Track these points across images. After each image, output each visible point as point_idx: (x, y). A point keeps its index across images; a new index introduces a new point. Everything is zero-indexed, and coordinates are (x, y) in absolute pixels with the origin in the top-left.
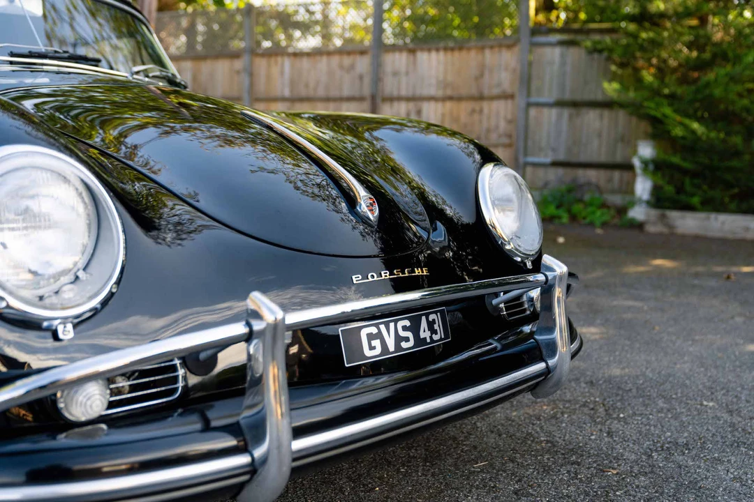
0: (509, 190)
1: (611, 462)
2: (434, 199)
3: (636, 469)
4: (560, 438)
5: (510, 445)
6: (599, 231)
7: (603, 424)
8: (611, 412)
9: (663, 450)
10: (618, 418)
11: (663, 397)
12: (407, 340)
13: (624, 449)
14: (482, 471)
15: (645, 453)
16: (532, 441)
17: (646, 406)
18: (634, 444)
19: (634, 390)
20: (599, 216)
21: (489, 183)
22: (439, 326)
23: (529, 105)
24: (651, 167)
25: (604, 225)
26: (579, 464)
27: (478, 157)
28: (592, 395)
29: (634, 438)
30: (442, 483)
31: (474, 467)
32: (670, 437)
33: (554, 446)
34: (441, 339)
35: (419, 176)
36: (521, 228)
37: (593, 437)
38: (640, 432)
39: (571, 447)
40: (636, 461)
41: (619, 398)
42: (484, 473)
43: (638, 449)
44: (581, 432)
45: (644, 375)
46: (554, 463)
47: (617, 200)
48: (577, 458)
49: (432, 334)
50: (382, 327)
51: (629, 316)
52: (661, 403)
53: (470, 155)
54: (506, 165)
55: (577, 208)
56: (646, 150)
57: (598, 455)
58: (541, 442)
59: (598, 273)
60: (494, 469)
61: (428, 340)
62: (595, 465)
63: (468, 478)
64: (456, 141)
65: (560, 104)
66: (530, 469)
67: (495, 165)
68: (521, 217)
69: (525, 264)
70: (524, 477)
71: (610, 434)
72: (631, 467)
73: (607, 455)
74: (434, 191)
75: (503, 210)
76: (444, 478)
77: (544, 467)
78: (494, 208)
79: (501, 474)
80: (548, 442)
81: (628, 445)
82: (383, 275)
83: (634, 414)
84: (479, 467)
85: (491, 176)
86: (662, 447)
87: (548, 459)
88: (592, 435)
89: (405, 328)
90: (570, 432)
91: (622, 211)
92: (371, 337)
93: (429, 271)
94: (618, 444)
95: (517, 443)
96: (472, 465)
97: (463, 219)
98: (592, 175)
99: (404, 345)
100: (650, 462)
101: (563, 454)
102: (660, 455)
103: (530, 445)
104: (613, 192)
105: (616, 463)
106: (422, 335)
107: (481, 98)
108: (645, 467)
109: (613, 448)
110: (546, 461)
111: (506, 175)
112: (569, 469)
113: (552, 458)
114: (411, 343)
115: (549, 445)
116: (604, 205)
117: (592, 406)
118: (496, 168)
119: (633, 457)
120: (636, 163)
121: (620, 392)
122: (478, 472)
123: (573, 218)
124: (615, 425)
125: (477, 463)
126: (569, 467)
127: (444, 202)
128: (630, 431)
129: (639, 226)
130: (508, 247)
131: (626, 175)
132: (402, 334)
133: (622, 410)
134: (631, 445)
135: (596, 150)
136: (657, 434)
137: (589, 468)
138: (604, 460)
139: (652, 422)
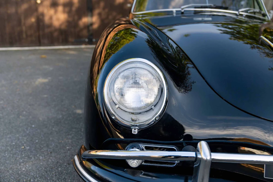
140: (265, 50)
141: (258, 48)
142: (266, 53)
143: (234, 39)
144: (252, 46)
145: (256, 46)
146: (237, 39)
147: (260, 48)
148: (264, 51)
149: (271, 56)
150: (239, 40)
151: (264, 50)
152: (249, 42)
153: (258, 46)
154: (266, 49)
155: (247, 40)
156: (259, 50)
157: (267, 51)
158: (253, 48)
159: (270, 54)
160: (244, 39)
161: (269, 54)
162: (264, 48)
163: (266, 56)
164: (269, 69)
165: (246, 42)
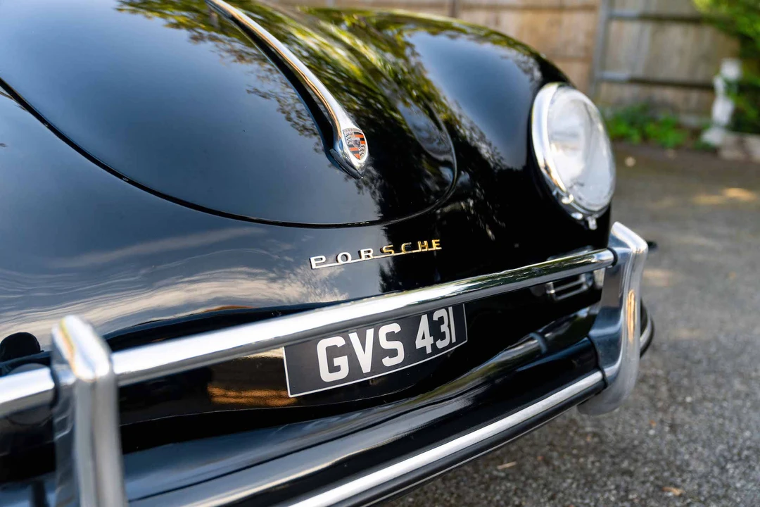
0: (575, 121)
1: (672, 475)
2: (467, 133)
3: (705, 489)
4: (610, 429)
5: (546, 436)
6: (671, 154)
7: (665, 410)
8: (675, 392)
9: (740, 459)
10: (683, 403)
11: (741, 375)
12: (393, 353)
13: (691, 454)
14: (506, 478)
15: (718, 464)
16: (576, 432)
17: (719, 386)
18: (703, 447)
19: (705, 363)
20: (672, 137)
21: (549, 113)
22: (449, 326)
23: (611, 18)
24: (735, 89)
25: (678, 147)
26: (631, 474)
27: (537, 74)
28: (653, 365)
29: (704, 437)
30: (452, 494)
31: (498, 470)
32: (750, 439)
33: (601, 442)
34: (451, 345)
35: (457, 104)
36: (587, 171)
37: (652, 432)
38: (711, 428)
39: (623, 445)
40: (705, 476)
41: (686, 371)
42: (509, 481)
43: (708, 457)
44: (637, 421)
45: (717, 340)
46: (600, 470)
47: (692, 121)
48: (630, 465)
49: (435, 340)
50: (354, 337)
51: (698, 257)
52: (738, 385)
53: (528, 71)
54: (574, 87)
55: (650, 128)
56: (731, 70)
57: (657, 462)
58: (586, 434)
59: (668, 202)
60: (522, 474)
61: (429, 350)
62: (652, 478)
63: (487, 489)
64: (512, 54)
65: (644, 18)
66: (568, 478)
67: (560, 86)
68: (589, 157)
69: (587, 223)
70: (559, 491)
71: (673, 428)
72: (700, 485)
73: (669, 464)
74: (472, 123)
75: (564, 148)
76: (457, 488)
77: (586, 476)
78: (550, 143)
79: (531, 485)
80: (595, 435)
81: (696, 449)
82: (363, 254)
83: (704, 398)
84: (504, 470)
85: (552, 102)
86: (739, 454)
87: (593, 463)
88: (651, 428)
89: (391, 336)
90: (625, 422)
91: (697, 133)
92: (332, 352)
93: (441, 244)
94: (682, 445)
95: (556, 434)
96: (496, 465)
97: (504, 162)
98: (669, 94)
99: (388, 362)
100: (724, 478)
101: (612, 457)
102: (736, 467)
103: (572, 438)
104: (689, 112)
105: (681, 476)
106: (419, 344)
107: (561, 9)
108: (718, 486)
109: (676, 453)
110: (590, 466)
111: (573, 101)
112: (618, 483)
113: (599, 461)
114: (400, 358)
115: (596, 440)
116: (678, 127)
117: (652, 382)
118: (562, 90)
119: (701, 469)
120: (719, 84)
121: (688, 364)
122: (502, 479)
123: (645, 138)
124: (681, 415)
125: (502, 463)
126: (618, 478)
127: (482, 138)
128: (697, 424)
129: (713, 151)
130: (565, 201)
131: (705, 96)
132: (386, 344)
133: (689, 391)
134: (700, 449)
135: (676, 68)
136: (734, 433)
137: (644, 483)
138: (664, 471)
139: (727, 414)
140: (233, 44)
141: (213, 39)
142: (235, 51)
143: (134, 12)
144: (196, 34)
145: (205, 33)
146: (141, 10)
147: (220, 40)
148: (229, 47)
149: (248, 58)
150: (150, 14)
151: (230, 44)
152: (182, 20)
153: (214, 34)
154: (235, 42)
155: (177, 12)
156: (217, 46)
157: (238, 46)
158: (197, 39)
159: (248, 54)
160: (164, 9)
161: (244, 55)
162: (228, 38)
163: (235, 61)
164: (249, 92)
165: (172, 20)
